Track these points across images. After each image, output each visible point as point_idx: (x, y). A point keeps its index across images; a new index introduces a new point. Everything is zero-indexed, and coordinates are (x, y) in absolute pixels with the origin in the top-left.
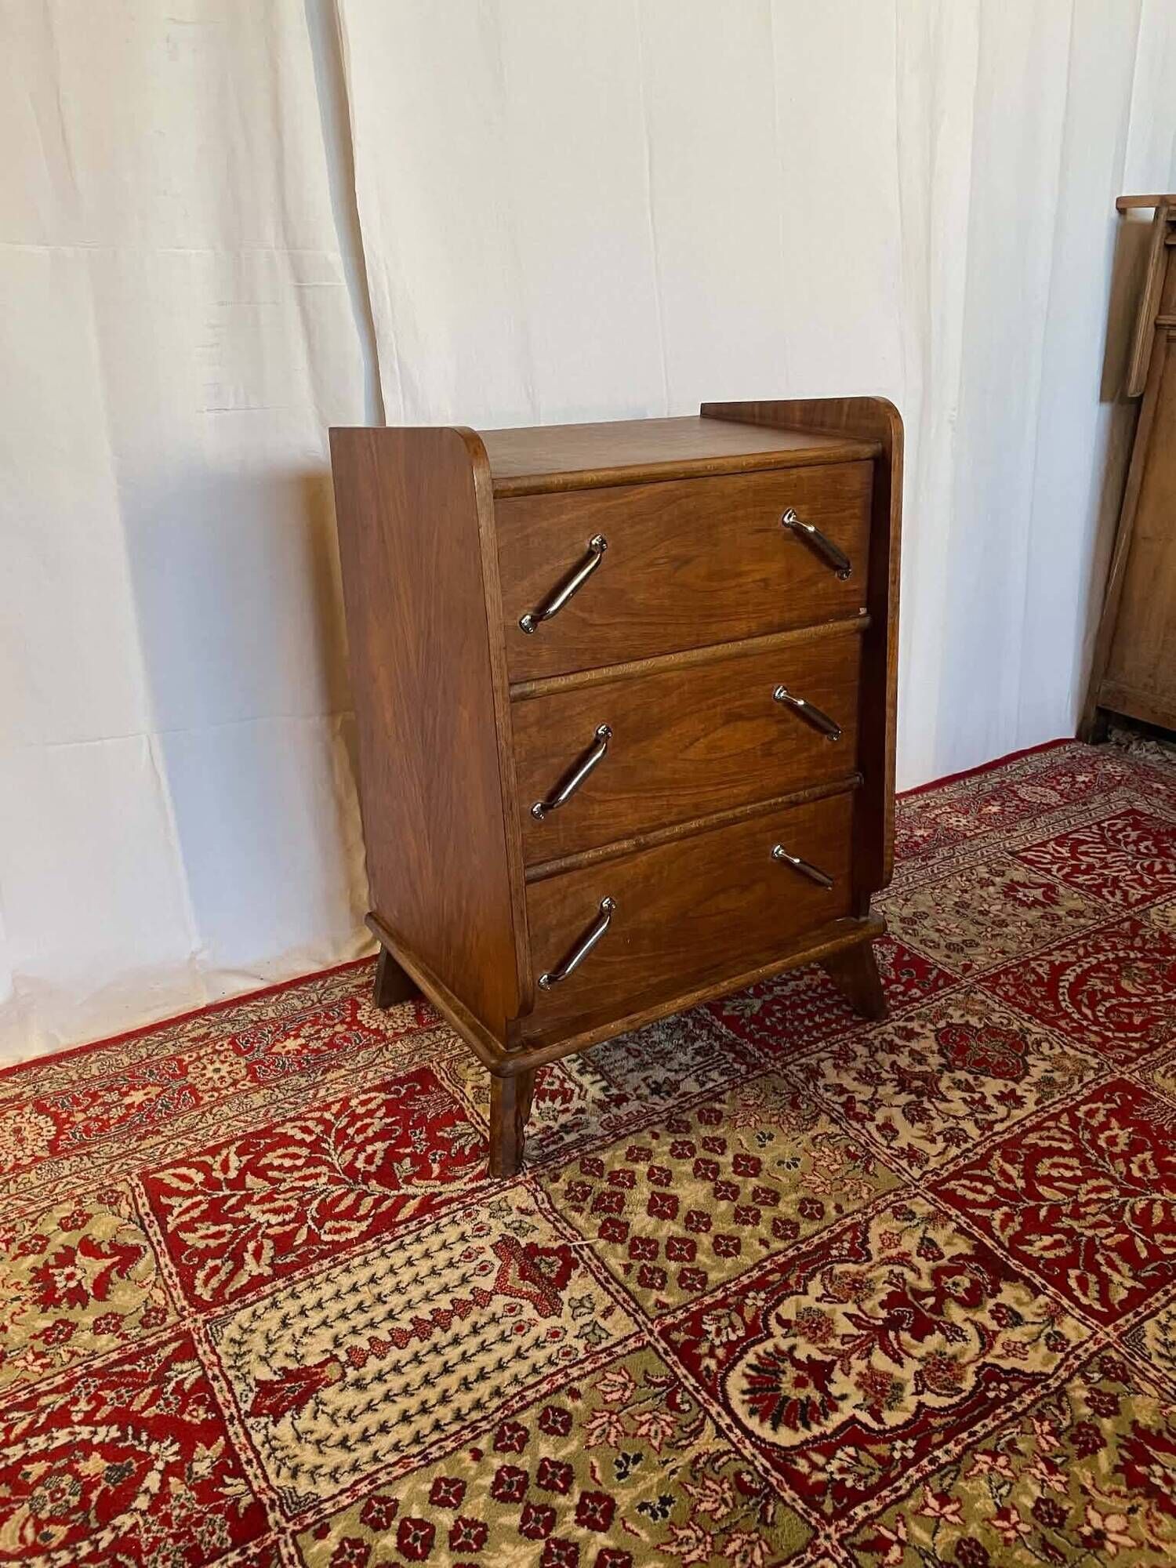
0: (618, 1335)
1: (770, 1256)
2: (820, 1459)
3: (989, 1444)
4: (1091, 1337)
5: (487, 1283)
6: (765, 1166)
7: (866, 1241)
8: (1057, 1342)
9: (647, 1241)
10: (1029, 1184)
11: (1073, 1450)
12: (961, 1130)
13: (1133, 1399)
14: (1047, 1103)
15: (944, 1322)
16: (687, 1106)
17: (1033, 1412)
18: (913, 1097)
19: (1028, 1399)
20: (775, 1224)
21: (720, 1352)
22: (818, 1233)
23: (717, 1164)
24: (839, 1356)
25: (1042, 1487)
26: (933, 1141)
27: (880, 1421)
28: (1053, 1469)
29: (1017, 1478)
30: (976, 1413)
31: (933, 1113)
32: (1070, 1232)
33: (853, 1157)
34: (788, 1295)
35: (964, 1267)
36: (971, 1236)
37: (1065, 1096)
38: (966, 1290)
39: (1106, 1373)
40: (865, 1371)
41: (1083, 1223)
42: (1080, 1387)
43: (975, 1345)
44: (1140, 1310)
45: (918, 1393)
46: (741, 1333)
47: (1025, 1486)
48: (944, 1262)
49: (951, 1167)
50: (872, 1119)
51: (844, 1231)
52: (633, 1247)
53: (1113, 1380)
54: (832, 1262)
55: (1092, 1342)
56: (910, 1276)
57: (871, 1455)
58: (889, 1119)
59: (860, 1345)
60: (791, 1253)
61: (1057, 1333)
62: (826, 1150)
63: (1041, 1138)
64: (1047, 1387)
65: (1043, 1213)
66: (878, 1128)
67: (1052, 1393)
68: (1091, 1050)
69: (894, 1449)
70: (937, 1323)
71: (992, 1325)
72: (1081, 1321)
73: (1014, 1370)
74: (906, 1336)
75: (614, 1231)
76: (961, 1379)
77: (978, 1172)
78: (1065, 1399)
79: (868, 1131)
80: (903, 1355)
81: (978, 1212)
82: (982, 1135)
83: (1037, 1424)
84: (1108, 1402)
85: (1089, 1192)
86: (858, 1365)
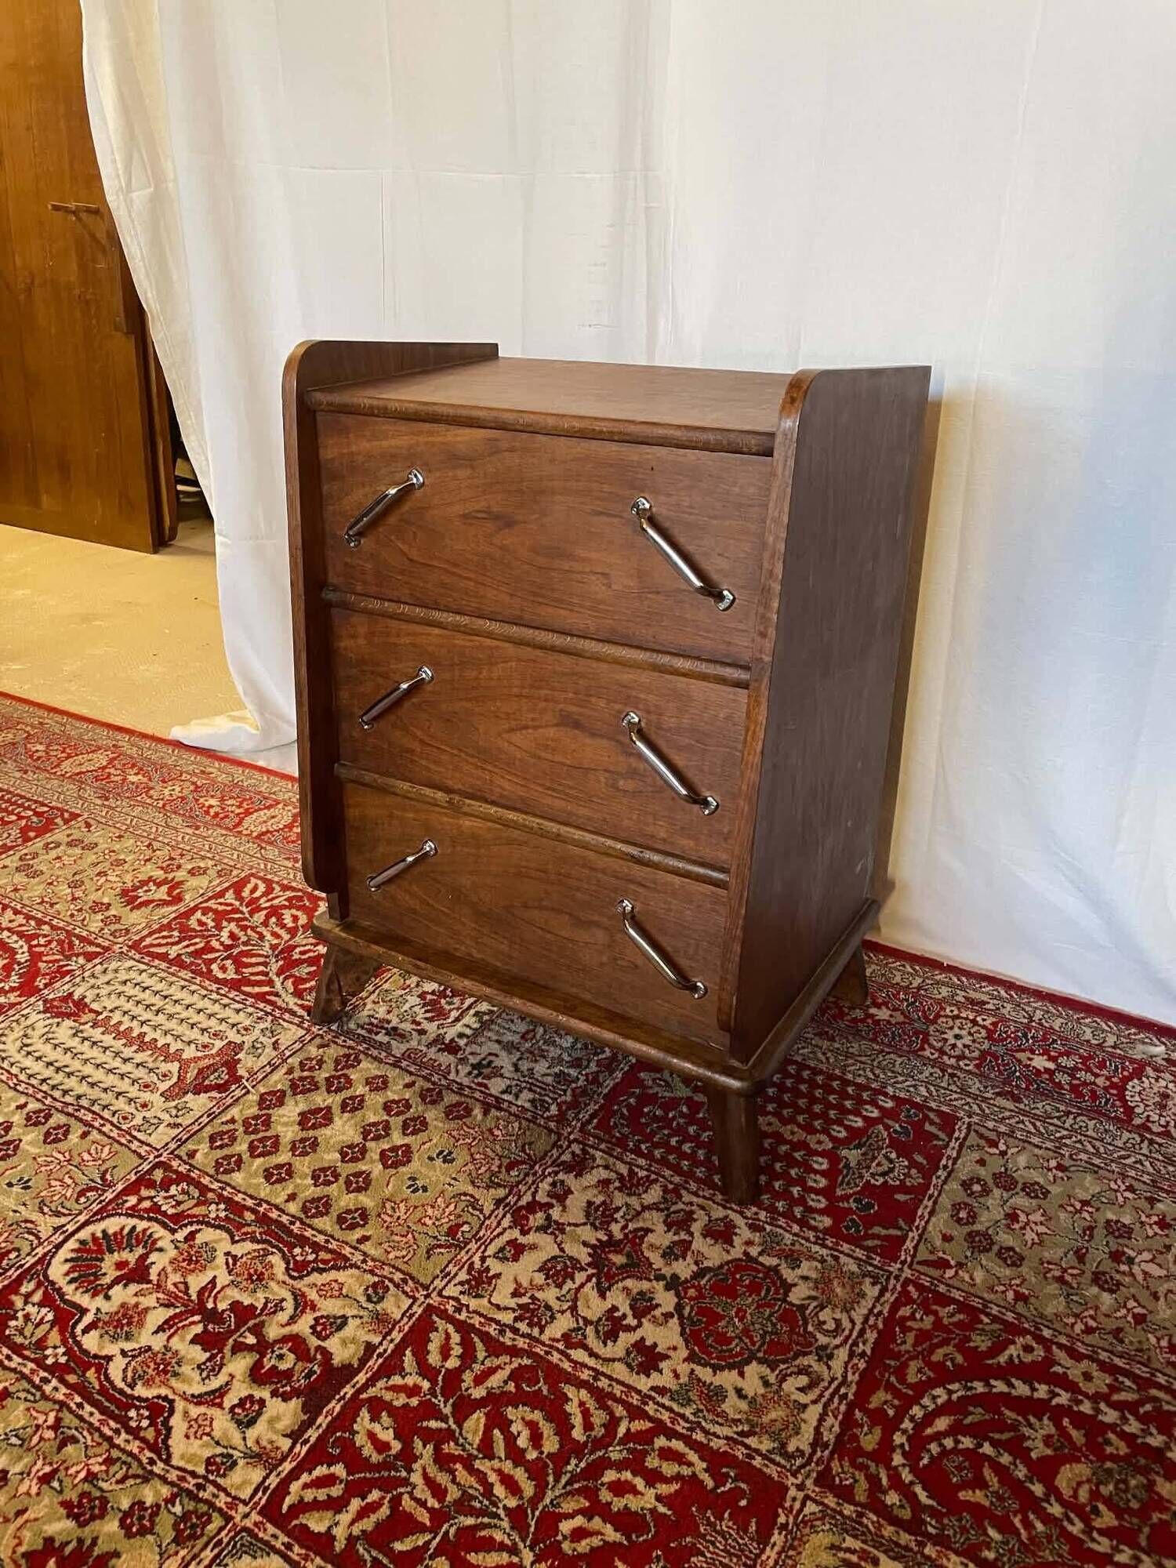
0: (151, 1140)
1: (277, 1208)
2: (37, 1297)
3: (68, 1419)
4: (235, 1498)
5: (189, 1053)
6: (402, 1169)
7: (321, 1271)
8: (222, 1464)
9: (267, 1123)
10: (480, 1403)
11: (73, 1496)
12: (553, 1318)
13: (152, 1551)
14: (666, 1401)
15: (222, 1358)
16: (467, 1092)
17: (115, 1453)
18: (585, 1259)
19: (134, 1447)
20: (319, 1199)
21: (147, 1204)
22: (320, 1232)
23: (388, 1135)
24: (159, 1286)
25: (22, 1474)
26: (516, 1294)
27: (85, 1331)
28: (45, 1479)
29: (29, 1450)
30: (107, 1404)
31: (569, 1285)
32: (408, 1457)
33: (452, 1231)
34: (228, 1231)
35: (311, 1360)
36: (363, 1361)
37: (692, 1418)
38: (274, 1367)
39: (186, 1516)
40: (141, 1307)
41: (432, 1471)
42: (157, 1492)
43: (197, 1389)
44: (296, 1548)
45: (124, 1353)
46: (171, 1211)
47: (20, 1458)
48: (314, 1342)
49: (476, 1321)
50: (524, 1233)
51: (331, 1251)
52: (256, 1118)
53: (175, 1526)
54: (280, 1250)
55: (229, 1500)
56: (283, 1317)
57: (48, 1332)
58: (533, 1247)
59: (176, 1297)
60: (285, 1219)
61: (235, 1463)
62: (452, 1207)
63: (582, 1404)
64: (152, 1462)
65: (433, 1424)
66: (512, 1243)
67: (144, 1468)
68: (828, 1437)
69: (55, 1347)
70: (221, 1351)
71: (230, 1400)
72: (261, 1486)
73: (169, 1429)
74: (199, 1329)
75: (274, 1099)
76: (148, 1383)
77: (479, 1346)
78: (138, 1481)
79: (501, 1234)
80: (168, 1333)
81: (408, 1359)
82: (554, 1340)
83: (100, 1460)
84: (142, 1526)
85: (499, 1472)
86: (149, 1301)
